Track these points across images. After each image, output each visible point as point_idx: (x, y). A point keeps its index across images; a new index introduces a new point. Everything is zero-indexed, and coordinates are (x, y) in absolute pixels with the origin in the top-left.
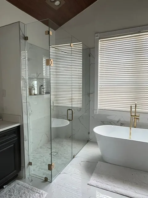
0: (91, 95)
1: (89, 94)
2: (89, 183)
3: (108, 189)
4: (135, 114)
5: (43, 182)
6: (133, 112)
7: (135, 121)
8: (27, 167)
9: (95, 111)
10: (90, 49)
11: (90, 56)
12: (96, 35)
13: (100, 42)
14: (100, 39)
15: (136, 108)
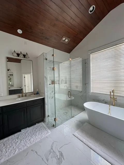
0: (87, 85)
1: (86, 84)
2: (74, 134)
3: (83, 141)
4: (114, 97)
5: (52, 126)
6: (112, 95)
7: (114, 101)
8: (47, 117)
9: (89, 93)
10: (86, 60)
11: (85, 63)
12: (89, 52)
13: (91, 55)
14: (91, 53)
15: (114, 93)
